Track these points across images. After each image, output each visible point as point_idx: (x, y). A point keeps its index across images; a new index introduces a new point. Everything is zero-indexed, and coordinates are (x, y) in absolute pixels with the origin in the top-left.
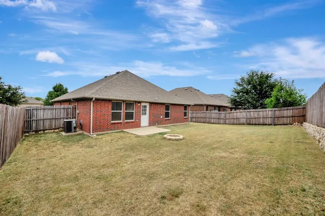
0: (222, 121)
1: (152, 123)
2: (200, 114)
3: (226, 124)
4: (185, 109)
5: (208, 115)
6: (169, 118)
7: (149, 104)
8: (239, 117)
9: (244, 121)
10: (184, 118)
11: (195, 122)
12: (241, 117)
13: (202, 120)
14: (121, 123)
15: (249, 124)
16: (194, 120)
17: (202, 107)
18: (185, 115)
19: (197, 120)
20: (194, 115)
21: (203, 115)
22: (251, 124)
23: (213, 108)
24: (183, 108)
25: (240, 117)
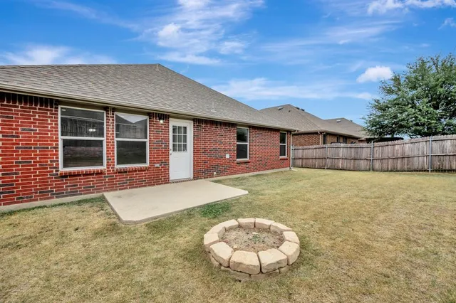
0: (363, 164)
1: (203, 170)
2: (312, 151)
3: (374, 170)
4: (283, 140)
5: (329, 153)
6: (247, 159)
7: (192, 122)
8: (408, 152)
9: (425, 162)
10: (281, 160)
11: (302, 167)
12: (416, 153)
13: (317, 163)
14: (99, 173)
15: (441, 170)
16: (299, 162)
17: (313, 138)
18: (283, 153)
19: (306, 163)
20: (300, 154)
21: (317, 153)
22: (444, 171)
23: (335, 140)
24: (277, 136)
25: (411, 154)
